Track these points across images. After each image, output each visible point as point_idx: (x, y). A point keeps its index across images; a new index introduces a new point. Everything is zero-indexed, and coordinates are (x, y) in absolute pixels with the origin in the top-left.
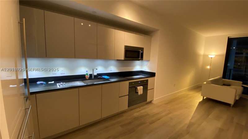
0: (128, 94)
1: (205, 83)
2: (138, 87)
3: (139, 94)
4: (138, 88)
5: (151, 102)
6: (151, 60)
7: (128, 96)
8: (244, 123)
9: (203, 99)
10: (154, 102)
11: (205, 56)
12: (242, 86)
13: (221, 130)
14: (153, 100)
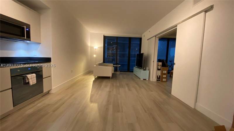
0: (11, 87)
1: (95, 66)
2: (27, 76)
3: (31, 83)
4: (29, 76)
5: (48, 93)
6: (42, 43)
7: (11, 90)
8: (118, 85)
9: (95, 79)
10: (53, 92)
11: (92, 48)
12: (113, 66)
13: (110, 92)
14: (51, 89)
